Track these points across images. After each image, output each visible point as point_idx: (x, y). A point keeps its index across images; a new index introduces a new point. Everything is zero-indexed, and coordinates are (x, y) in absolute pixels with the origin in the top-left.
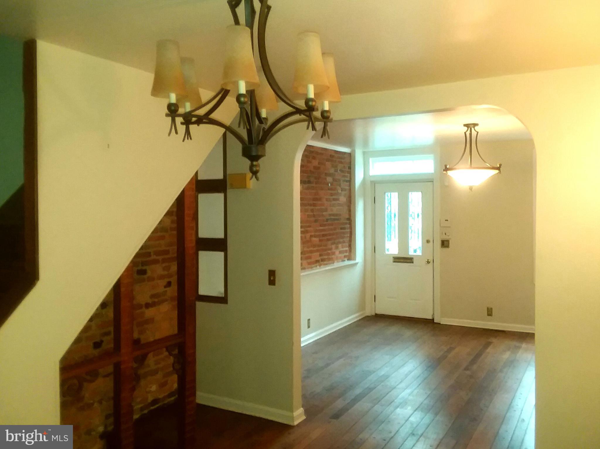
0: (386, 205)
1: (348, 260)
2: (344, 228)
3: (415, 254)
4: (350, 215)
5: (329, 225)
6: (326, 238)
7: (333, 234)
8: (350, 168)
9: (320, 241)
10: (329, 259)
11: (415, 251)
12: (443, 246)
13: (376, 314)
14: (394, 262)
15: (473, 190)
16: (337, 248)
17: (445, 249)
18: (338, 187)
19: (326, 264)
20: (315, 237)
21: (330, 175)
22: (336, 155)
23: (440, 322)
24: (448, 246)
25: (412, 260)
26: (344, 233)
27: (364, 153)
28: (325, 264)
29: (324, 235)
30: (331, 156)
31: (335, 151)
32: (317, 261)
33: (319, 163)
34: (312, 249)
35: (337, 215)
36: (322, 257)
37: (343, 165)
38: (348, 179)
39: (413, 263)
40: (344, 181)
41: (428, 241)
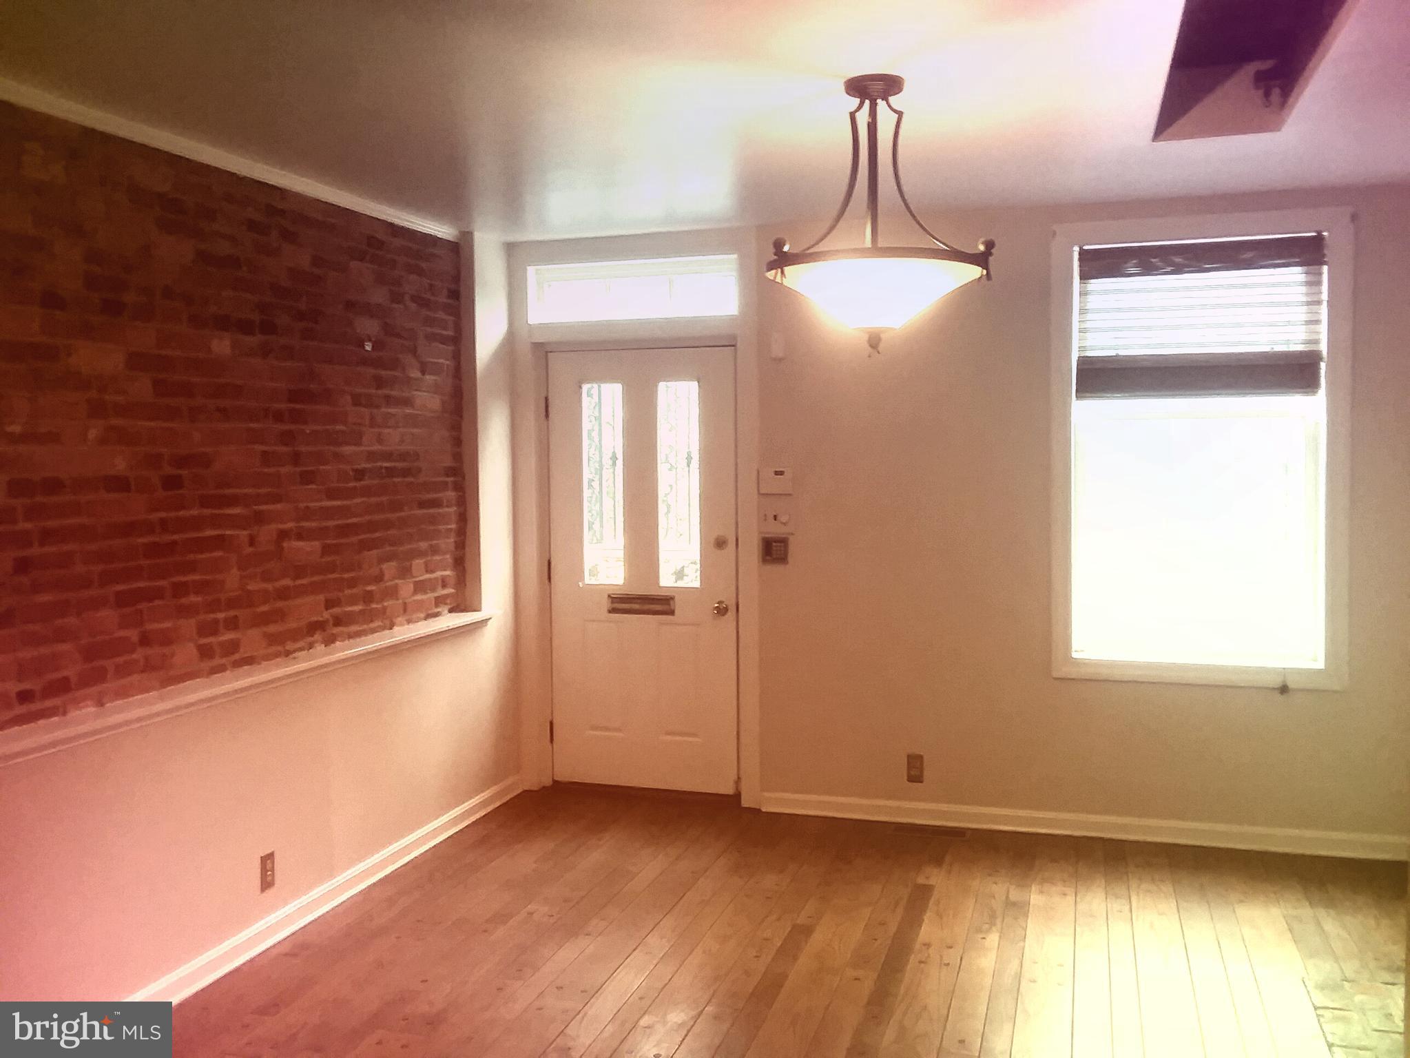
0: (586, 425)
1: (450, 611)
2: (436, 503)
3: (680, 584)
4: (458, 457)
5: (367, 491)
6: (354, 539)
7: (388, 525)
8: (455, 294)
9: (326, 550)
10: (368, 616)
11: (680, 574)
12: (768, 558)
13: (555, 782)
14: (613, 611)
15: (881, 347)
16: (405, 572)
17: (776, 570)
18: (408, 359)
19: (358, 634)
20: (300, 537)
21: (370, 311)
22: (398, 242)
23: (758, 807)
24: (783, 559)
25: (669, 604)
26: (433, 520)
27: (511, 249)
28: (350, 636)
29: (345, 530)
30: (372, 241)
31: (392, 225)
32: (315, 627)
33: (317, 261)
34: (287, 582)
35: (403, 456)
36: (336, 610)
37: (426, 281)
38: (450, 333)
39: (672, 613)
40: (431, 338)
41: (720, 543)
